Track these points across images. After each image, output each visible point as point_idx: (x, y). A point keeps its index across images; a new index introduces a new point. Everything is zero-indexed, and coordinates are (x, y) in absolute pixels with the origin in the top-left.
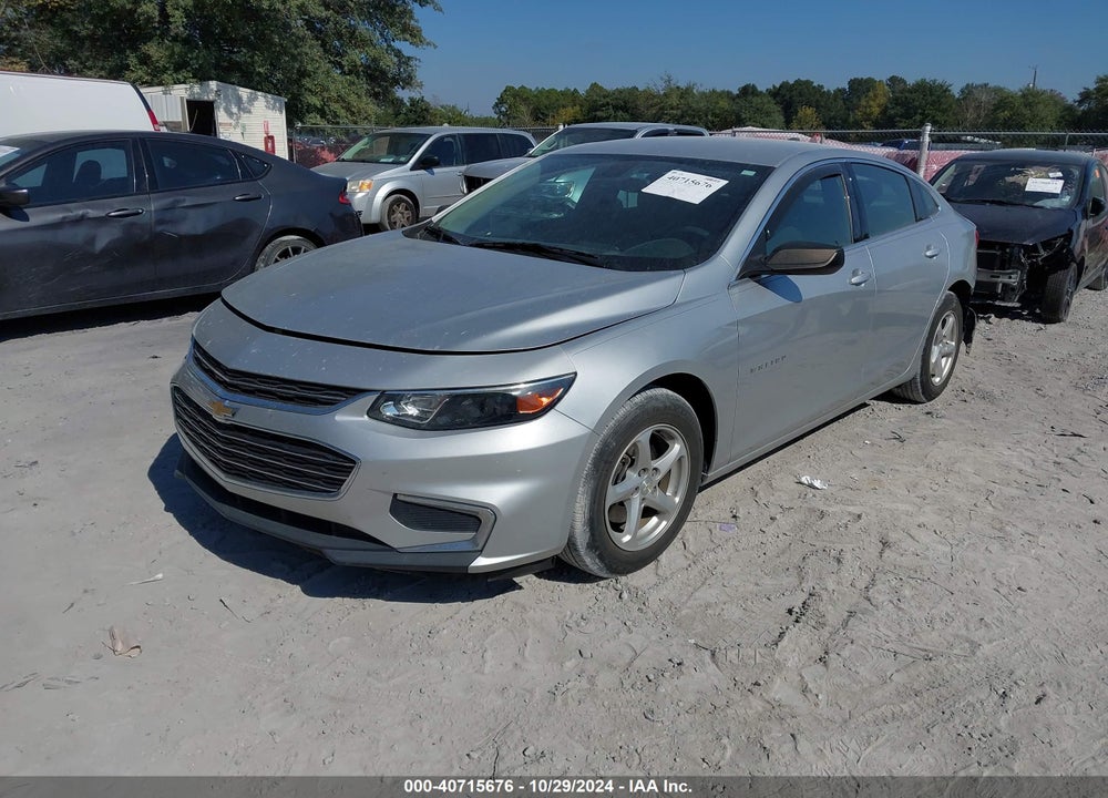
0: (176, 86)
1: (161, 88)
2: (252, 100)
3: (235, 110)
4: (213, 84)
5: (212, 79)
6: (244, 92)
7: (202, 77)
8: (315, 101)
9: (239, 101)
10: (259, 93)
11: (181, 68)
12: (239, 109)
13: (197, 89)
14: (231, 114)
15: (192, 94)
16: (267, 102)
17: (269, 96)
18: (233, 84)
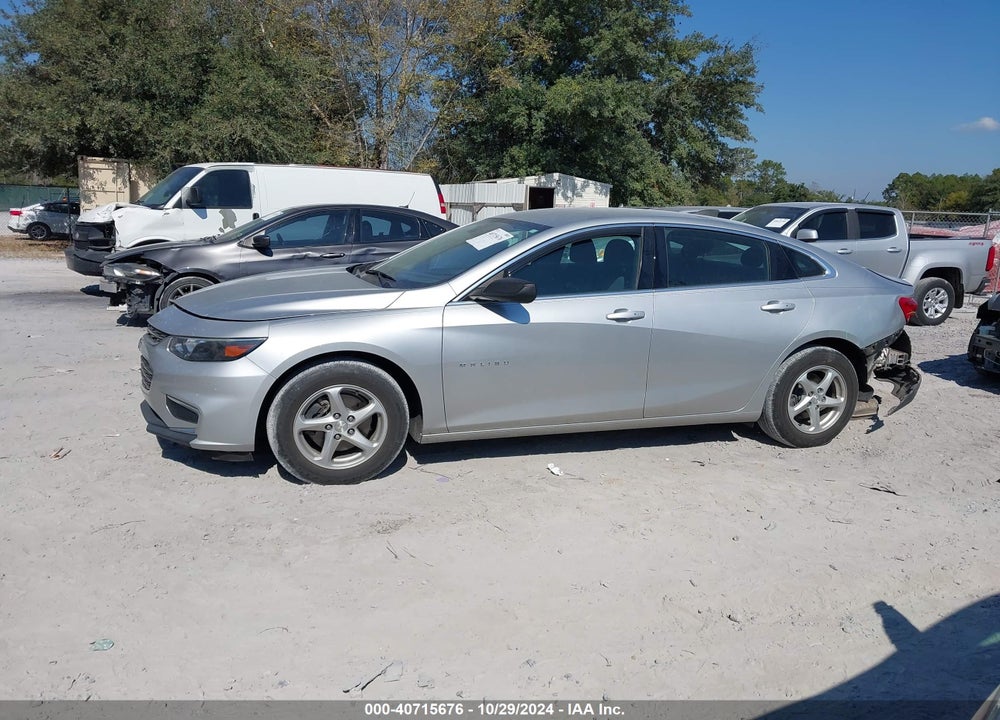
0: (527, 178)
1: (517, 179)
2: (584, 187)
3: (570, 194)
4: (556, 176)
5: (556, 172)
6: (579, 181)
7: (547, 170)
8: (638, 186)
9: (574, 187)
10: (591, 182)
11: (533, 165)
12: (573, 194)
13: (543, 179)
14: (566, 197)
15: (540, 183)
16: (596, 188)
17: (598, 183)
18: (572, 175)
